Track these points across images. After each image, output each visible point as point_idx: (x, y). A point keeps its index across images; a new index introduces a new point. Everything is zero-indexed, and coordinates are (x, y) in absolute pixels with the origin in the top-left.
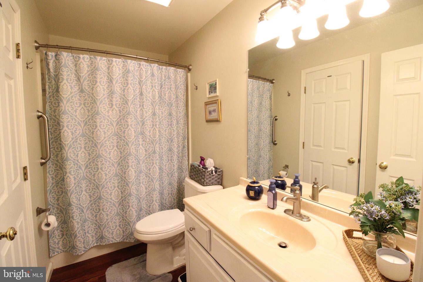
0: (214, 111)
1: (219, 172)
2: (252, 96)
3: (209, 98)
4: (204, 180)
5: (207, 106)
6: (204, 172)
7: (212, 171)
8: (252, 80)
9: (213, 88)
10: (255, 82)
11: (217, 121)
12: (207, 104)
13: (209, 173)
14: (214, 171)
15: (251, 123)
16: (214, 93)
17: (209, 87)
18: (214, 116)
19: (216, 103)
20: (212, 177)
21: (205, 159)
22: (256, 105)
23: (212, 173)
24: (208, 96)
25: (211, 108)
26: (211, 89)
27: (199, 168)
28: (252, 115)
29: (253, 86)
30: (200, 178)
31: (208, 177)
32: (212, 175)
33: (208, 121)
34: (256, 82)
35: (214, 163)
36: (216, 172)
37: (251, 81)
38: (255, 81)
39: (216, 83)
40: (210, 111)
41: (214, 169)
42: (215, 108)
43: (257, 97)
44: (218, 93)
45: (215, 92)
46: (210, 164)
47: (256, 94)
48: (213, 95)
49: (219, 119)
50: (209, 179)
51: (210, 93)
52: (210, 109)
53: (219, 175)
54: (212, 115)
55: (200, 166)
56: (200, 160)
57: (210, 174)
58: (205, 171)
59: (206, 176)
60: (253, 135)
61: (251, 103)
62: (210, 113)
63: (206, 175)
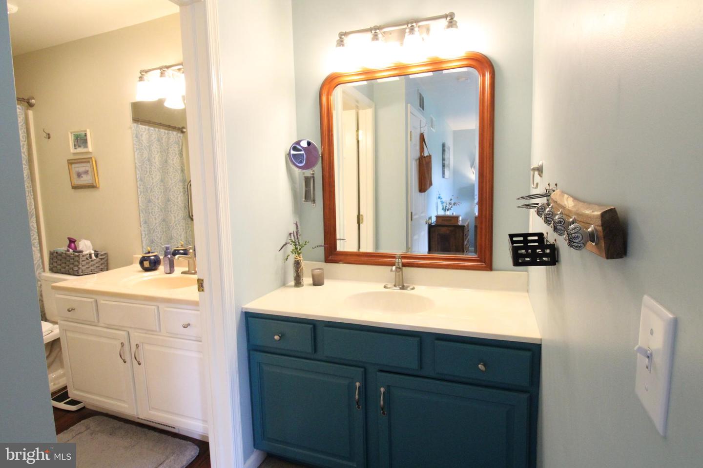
0: (86, 172)
1: (102, 255)
2: (150, 150)
3: (74, 154)
4: (79, 268)
5: (73, 166)
6: (78, 256)
7: (90, 255)
8: (147, 127)
9: (81, 140)
10: (152, 130)
11: (92, 187)
12: (71, 162)
13: (85, 258)
14: (93, 256)
15: (151, 190)
16: (84, 148)
17: (73, 138)
18: (86, 180)
19: (89, 162)
20: (92, 263)
21: (76, 241)
22: (157, 163)
23: (91, 257)
24: (72, 150)
25: (81, 168)
26: (77, 142)
27: (68, 253)
28: (153, 179)
29: (150, 136)
30: (71, 266)
31: (84, 263)
32: (90, 260)
33: (75, 187)
34: (155, 130)
35: (93, 245)
36: (97, 256)
37: (145, 129)
38: (152, 128)
39: (86, 134)
40: (79, 173)
41: (93, 252)
42: (87, 168)
43: (158, 152)
44: (90, 148)
45: (86, 146)
46: (86, 246)
47: (156, 148)
48: (81, 150)
49: (94, 184)
50: (87, 266)
51: (77, 147)
52: (77, 169)
53: (101, 259)
54: (82, 179)
55: (68, 251)
56: (68, 242)
57: (87, 259)
58: (80, 255)
59: (81, 262)
60: (157, 208)
61: (149, 160)
62: (79, 175)
63: (81, 260)
